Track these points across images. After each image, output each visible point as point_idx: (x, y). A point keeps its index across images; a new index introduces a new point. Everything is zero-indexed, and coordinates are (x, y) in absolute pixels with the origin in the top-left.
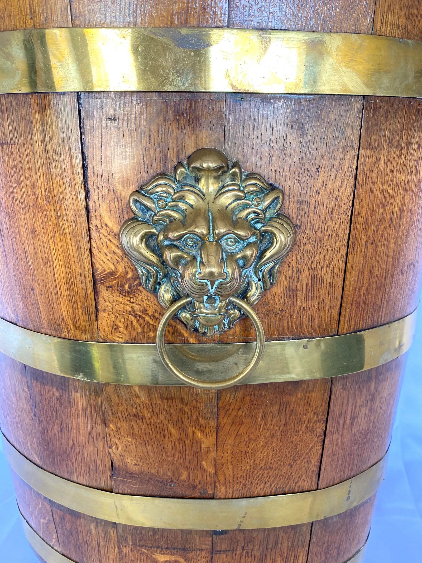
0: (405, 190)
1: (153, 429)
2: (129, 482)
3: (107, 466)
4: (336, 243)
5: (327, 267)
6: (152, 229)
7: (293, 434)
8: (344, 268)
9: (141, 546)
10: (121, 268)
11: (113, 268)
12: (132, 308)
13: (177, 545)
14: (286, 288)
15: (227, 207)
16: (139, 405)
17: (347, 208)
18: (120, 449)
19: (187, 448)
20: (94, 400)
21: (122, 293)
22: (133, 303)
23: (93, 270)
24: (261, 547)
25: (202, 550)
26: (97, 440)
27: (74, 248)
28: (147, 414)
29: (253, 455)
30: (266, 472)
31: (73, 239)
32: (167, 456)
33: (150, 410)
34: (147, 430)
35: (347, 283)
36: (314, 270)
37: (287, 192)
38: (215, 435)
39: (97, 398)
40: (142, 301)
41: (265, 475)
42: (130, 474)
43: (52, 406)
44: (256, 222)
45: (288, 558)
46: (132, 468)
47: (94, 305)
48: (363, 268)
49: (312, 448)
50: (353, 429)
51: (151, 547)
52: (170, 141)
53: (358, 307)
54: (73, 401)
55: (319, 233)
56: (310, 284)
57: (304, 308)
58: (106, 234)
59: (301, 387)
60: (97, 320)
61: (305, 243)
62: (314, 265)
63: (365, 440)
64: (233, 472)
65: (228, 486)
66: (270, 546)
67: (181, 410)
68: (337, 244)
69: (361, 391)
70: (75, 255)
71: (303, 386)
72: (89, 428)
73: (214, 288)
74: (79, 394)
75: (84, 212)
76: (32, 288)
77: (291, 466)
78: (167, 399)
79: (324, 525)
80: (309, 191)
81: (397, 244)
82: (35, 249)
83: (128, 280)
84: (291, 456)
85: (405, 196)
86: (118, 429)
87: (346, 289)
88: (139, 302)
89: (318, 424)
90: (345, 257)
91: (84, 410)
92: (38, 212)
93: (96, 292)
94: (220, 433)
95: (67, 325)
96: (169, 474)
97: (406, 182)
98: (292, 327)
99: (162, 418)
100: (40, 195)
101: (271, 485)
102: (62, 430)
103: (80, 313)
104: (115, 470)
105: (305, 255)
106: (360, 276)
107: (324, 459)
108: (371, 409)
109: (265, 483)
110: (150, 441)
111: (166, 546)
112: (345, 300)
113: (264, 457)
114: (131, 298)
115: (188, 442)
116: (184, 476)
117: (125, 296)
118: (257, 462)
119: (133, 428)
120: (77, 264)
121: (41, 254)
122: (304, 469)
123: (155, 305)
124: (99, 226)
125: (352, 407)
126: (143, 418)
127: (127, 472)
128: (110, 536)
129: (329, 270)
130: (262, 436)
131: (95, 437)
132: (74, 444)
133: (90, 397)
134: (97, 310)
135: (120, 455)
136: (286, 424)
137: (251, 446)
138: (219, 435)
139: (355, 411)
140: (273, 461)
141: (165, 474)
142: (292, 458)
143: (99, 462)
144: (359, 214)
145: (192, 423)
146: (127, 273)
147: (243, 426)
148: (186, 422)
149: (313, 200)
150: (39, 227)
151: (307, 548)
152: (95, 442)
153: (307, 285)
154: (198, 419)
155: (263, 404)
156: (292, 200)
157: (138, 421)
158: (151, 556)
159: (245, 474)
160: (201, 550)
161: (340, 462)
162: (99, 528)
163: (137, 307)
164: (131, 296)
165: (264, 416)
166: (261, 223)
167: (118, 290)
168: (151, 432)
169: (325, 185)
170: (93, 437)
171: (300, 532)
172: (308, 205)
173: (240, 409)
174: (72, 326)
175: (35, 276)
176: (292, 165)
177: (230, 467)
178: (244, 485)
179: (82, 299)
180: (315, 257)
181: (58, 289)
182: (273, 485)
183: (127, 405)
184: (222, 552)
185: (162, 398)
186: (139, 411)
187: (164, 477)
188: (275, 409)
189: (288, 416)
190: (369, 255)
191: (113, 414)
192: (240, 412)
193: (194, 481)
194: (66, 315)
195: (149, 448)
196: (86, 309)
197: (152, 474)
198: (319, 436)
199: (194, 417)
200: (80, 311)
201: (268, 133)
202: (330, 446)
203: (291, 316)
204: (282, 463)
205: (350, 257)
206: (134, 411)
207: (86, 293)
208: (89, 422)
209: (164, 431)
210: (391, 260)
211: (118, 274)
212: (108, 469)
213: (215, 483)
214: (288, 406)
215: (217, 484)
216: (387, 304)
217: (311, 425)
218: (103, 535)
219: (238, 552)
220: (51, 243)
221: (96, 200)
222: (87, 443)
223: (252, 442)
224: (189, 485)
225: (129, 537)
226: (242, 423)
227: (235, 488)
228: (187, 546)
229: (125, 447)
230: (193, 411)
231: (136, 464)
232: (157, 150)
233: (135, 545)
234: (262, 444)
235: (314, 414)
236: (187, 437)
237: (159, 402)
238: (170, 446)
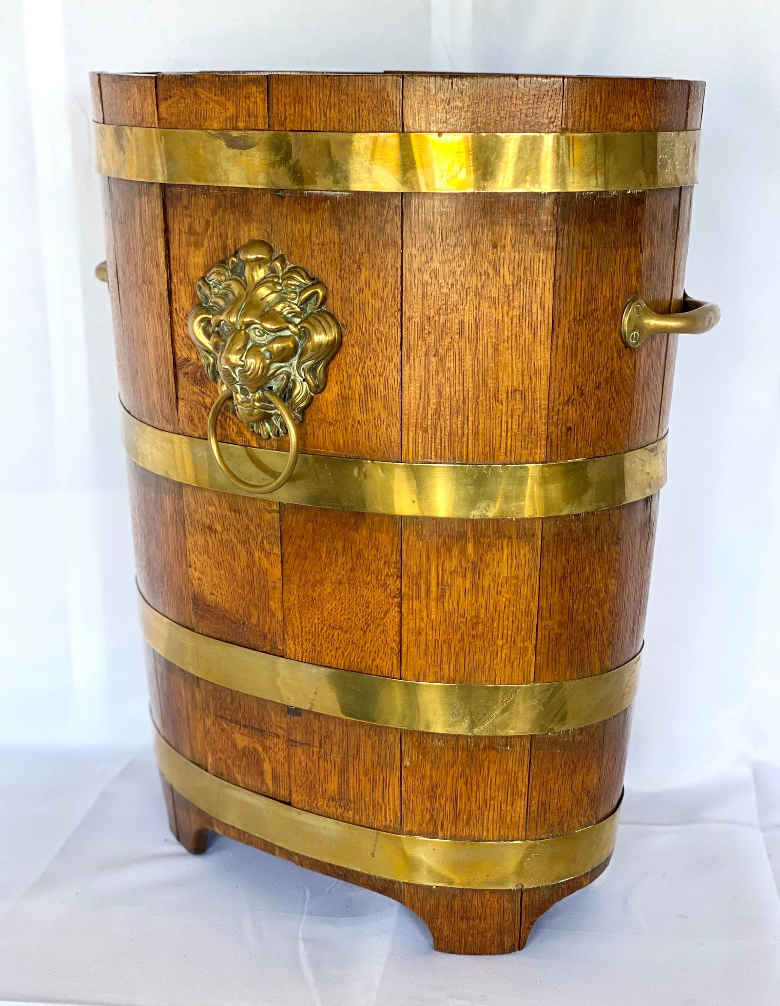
1: (224, 548)
2: (207, 617)
3: (190, 595)
4: (386, 349)
5: (379, 375)
6: (209, 315)
7: (362, 585)
8: (399, 380)
9: (222, 718)
10: (194, 354)
11: (188, 353)
12: (204, 398)
13: (254, 723)
14: (338, 395)
15: (263, 299)
17: (395, 311)
18: (197, 570)
19: (255, 580)
20: (178, 504)
21: (196, 381)
22: (205, 393)
23: (174, 354)
24: (341, 750)
26: (181, 557)
27: (161, 330)
28: (218, 527)
29: (320, 604)
30: (336, 632)
31: (160, 320)
32: (237, 587)
33: (221, 523)
34: (220, 549)
35: (406, 400)
36: (366, 377)
37: (330, 288)
38: (280, 566)
39: (180, 502)
41: (335, 637)
42: (208, 606)
44: (294, 316)
45: (376, 781)
46: (209, 598)
47: (175, 392)
48: (427, 386)
49: (387, 612)
50: (446, 604)
51: (230, 721)
52: (229, 231)
53: (425, 431)
54: (164, 506)
55: (367, 336)
56: (363, 393)
57: (359, 422)
58: (184, 318)
59: (365, 522)
60: (177, 409)
61: (353, 346)
62: (365, 372)
64: (301, 623)
65: (297, 642)
66: (351, 753)
67: (248, 527)
68: (388, 351)
69: (450, 550)
70: (161, 338)
71: (367, 521)
72: (175, 540)
74: (167, 497)
75: (165, 293)
76: (137, 372)
77: (365, 632)
78: (235, 511)
79: (420, 744)
80: (352, 288)
81: (478, 361)
82: (137, 329)
83: (200, 367)
84: (363, 617)
85: (479, 304)
86: (195, 544)
87: (405, 404)
89: (391, 578)
90: (400, 367)
91: (171, 517)
92: (139, 292)
93: (176, 378)
94: (286, 566)
95: (157, 413)
96: (241, 612)
97: (479, 287)
98: (348, 443)
99: (232, 534)
101: (343, 653)
103: (165, 401)
104: (198, 600)
105: (355, 359)
106: (423, 393)
107: (404, 635)
108: (474, 584)
109: (337, 648)
110: (222, 564)
111: (244, 722)
112: (405, 418)
113: (332, 610)
114: (202, 387)
115: (255, 570)
116: (254, 619)
117: (198, 385)
118: (325, 614)
119: (208, 543)
121: (141, 333)
122: (380, 641)
124: (178, 310)
125: (438, 568)
126: (215, 532)
127: (205, 604)
128: (196, 699)
129: (382, 380)
130: (329, 581)
133: (176, 501)
134: (177, 398)
135: (198, 579)
136: (352, 570)
137: (318, 591)
138: (284, 567)
139: (443, 578)
140: (342, 619)
141: (237, 611)
142: (364, 620)
144: (410, 319)
145: (258, 547)
146: (199, 359)
147: (307, 562)
148: (252, 543)
149: (358, 299)
150: (139, 306)
151: (398, 774)
152: (180, 560)
153: (360, 395)
154: (262, 540)
155: (326, 536)
156: (336, 297)
157: (212, 535)
158: (231, 736)
159: (313, 629)
160: (278, 736)
161: (431, 650)
162: (187, 686)
163: (207, 398)
164: (204, 385)
165: (328, 552)
166: (298, 317)
167: (192, 378)
168: (222, 551)
169: (367, 283)
171: (386, 741)
172: (353, 303)
173: (303, 537)
174: (160, 414)
175: (138, 359)
176: (333, 261)
177: (298, 615)
178: (314, 645)
179: (166, 384)
180: (365, 362)
181: (151, 372)
182: (346, 654)
183: (203, 513)
184: (298, 745)
185: (231, 510)
186: (212, 523)
187: (236, 616)
188: (339, 545)
189: (355, 559)
190: (433, 367)
192: (304, 542)
193: (263, 627)
194: (157, 402)
195: (222, 572)
196: (169, 396)
197: (226, 610)
198: (394, 597)
199: (260, 539)
200: (165, 398)
201: (308, 228)
202: (410, 616)
203: (346, 429)
204: (353, 625)
205: (406, 368)
206: (208, 521)
207: (169, 379)
208: (175, 532)
209: (233, 552)
210: (471, 380)
211: (192, 361)
212: (190, 599)
213: (284, 635)
214: (353, 545)
215: (286, 637)
216: (474, 439)
217: (383, 578)
218: (191, 699)
219: (315, 750)
220: (146, 324)
221: (176, 283)
223: (318, 585)
224: (259, 631)
225: (211, 700)
226: (306, 558)
227: (304, 646)
228: (264, 727)
229: (201, 566)
230: (258, 531)
231: (211, 593)
232: (219, 238)
233: (216, 714)
234: (329, 590)
235: (385, 563)
236: (254, 564)
237: (228, 513)
238: (240, 573)
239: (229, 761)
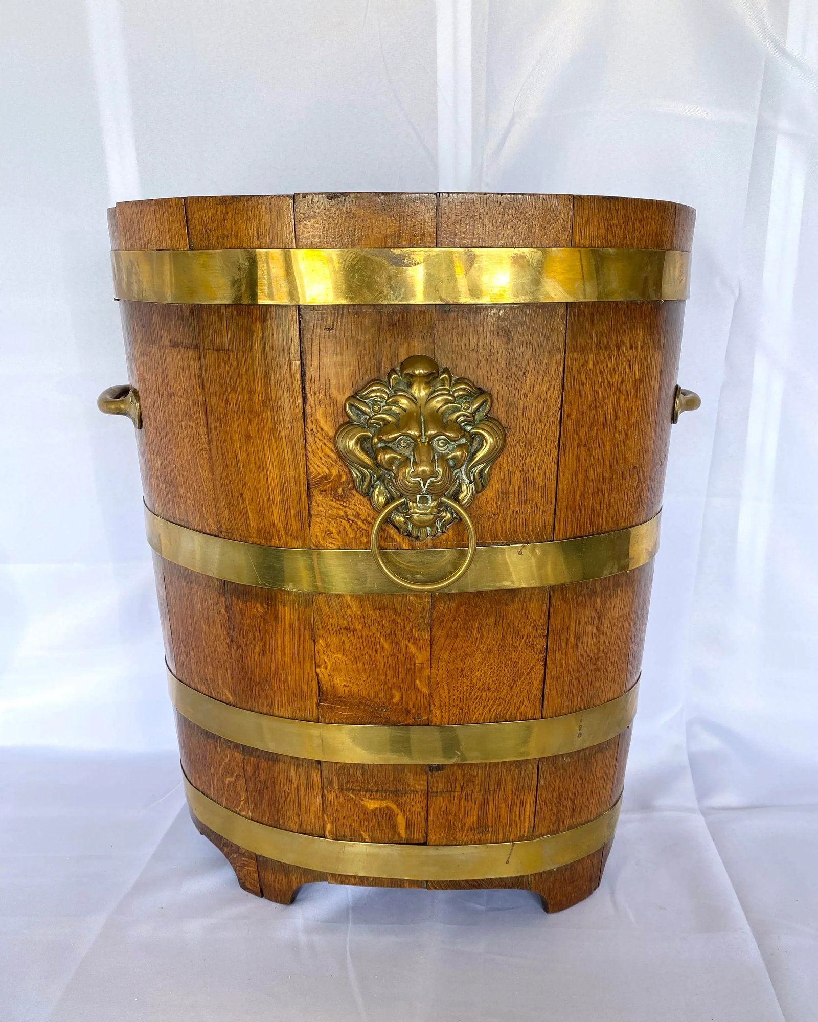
0: (619, 391)
1: (365, 644)
2: (338, 708)
3: (314, 692)
4: (546, 445)
5: (538, 469)
6: (367, 432)
7: (511, 649)
8: (555, 471)
9: (348, 790)
10: (335, 472)
11: (327, 471)
12: (345, 512)
13: (389, 787)
14: (498, 491)
15: (438, 410)
16: (351, 616)
17: (556, 410)
18: (329, 668)
19: (400, 665)
20: (303, 614)
21: (337, 498)
22: (346, 507)
23: (308, 473)
24: (482, 788)
25: (417, 792)
26: (304, 660)
27: (289, 453)
28: (359, 627)
29: (469, 673)
30: (484, 694)
31: (288, 443)
32: (379, 675)
33: (362, 622)
34: (358, 645)
35: (560, 487)
36: (527, 472)
37: (495, 396)
38: (429, 650)
39: (306, 610)
40: (356, 505)
41: (483, 698)
42: (339, 698)
43: (255, 626)
44: (465, 425)
45: (514, 805)
46: (342, 691)
47: (307, 509)
48: (577, 471)
49: (533, 667)
50: (579, 650)
51: (360, 791)
52: (384, 349)
53: (574, 512)
54: (280, 617)
55: (529, 436)
56: (522, 487)
57: (517, 512)
58: (321, 438)
59: (517, 597)
60: (309, 525)
61: (515, 446)
62: (525, 468)
63: (595, 667)
64: (449, 693)
65: (444, 710)
66: (492, 788)
67: (394, 621)
68: (548, 447)
69: (584, 606)
70: (290, 459)
71: (519, 596)
72: (296, 646)
73: (426, 487)
74: (287, 608)
76: (242, 495)
77: (512, 688)
78: (380, 609)
79: (553, 765)
80: (517, 394)
81: (615, 445)
82: (247, 454)
83: (341, 483)
84: (510, 676)
85: (619, 397)
86: (328, 645)
87: (560, 492)
88: (352, 506)
89: (538, 639)
90: (556, 460)
91: (292, 626)
92: (254, 417)
93: (309, 497)
94: (434, 647)
95: (278, 532)
96: (381, 696)
97: (620, 382)
98: (506, 532)
99: (374, 630)
100: (257, 400)
101: (490, 710)
102: (264, 653)
103: (293, 519)
104: (323, 693)
105: (516, 458)
106: (574, 479)
107: (547, 682)
108: (599, 629)
109: (484, 707)
110: (361, 658)
111: (376, 789)
112: (558, 503)
113: (481, 676)
114: (344, 502)
115: (401, 657)
116: (397, 699)
117: (338, 500)
118: (474, 681)
119: (344, 642)
120: (291, 468)
121: (255, 459)
122: (525, 692)
123: (368, 509)
124: (315, 431)
125: (575, 623)
126: (355, 630)
127: (335, 696)
128: (313, 780)
129: (541, 473)
130: (479, 652)
131: (302, 658)
132: (277, 669)
133: (299, 610)
134: (310, 515)
135: (329, 676)
136: (503, 638)
137: (467, 662)
138: (433, 650)
139: (579, 628)
140: (491, 681)
141: (376, 696)
142: (512, 677)
143: (304, 686)
144: (568, 416)
145: (405, 636)
146: (340, 476)
147: (458, 640)
148: (399, 634)
149: (522, 403)
150: (253, 432)
151: (534, 793)
152: (302, 661)
153: (519, 488)
154: (411, 630)
155: (478, 615)
156: (501, 403)
157: (349, 635)
158: (359, 803)
159: (461, 696)
160: (415, 792)
161: (566, 688)
162: (301, 771)
163: (350, 512)
164: (345, 500)
165: (480, 628)
166: (471, 425)
167: (331, 494)
168: (362, 647)
169: (532, 388)
170: (299, 658)
171: (525, 770)
172: (517, 408)
173: (455, 620)
174: (283, 533)
175: (245, 483)
176: (500, 370)
177: (446, 687)
178: (461, 709)
179: (295, 504)
180: (525, 459)
181: (271, 494)
182: (492, 710)
183: (338, 616)
184: (439, 794)
185: (375, 609)
186: (350, 623)
187: (375, 700)
188: (491, 621)
189: (505, 629)
190: (582, 457)
191: (322, 627)
192: (455, 623)
193: (407, 704)
194: (278, 520)
195: (360, 665)
196: (299, 514)
197: (363, 697)
198: (540, 653)
199: (408, 629)
200: (293, 516)
201: (475, 340)
202: (553, 666)
203: (504, 520)
204: (501, 684)
205: (562, 459)
206: (345, 622)
207: (300, 498)
208: (296, 639)
209: (376, 646)
210: (608, 463)
211: (332, 478)
212: (314, 695)
213: (430, 706)
214: (505, 618)
215: (432, 707)
216: (607, 511)
217: (531, 640)
218: (304, 781)
219: (456, 794)
220: (266, 448)
221: (313, 404)
222: (292, 665)
223: (468, 658)
224: (402, 708)
225: (335, 779)
226: (456, 636)
227: (451, 712)
228: (400, 788)
229: (334, 664)
230: (406, 622)
231: (345, 686)
232: (372, 357)
233: (341, 789)
234: (479, 660)
235: (533, 627)
236: (400, 652)
237: (371, 612)
238: (382, 662)
239: (355, 825)
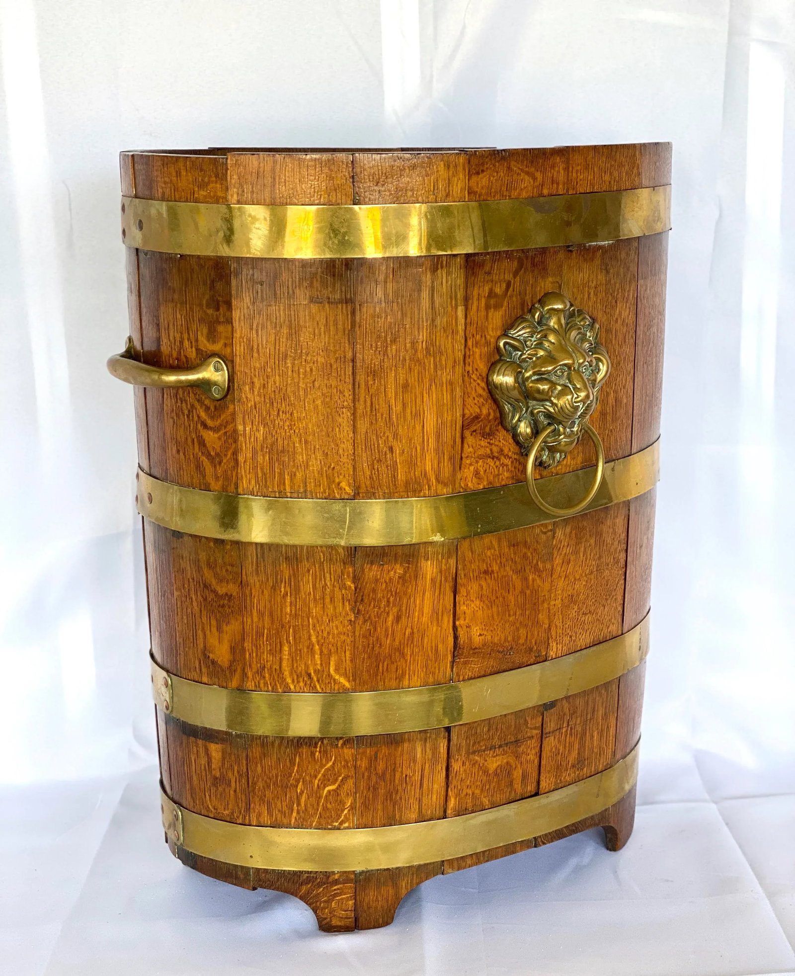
0: (658, 312)
1: (500, 585)
2: (472, 661)
3: (449, 649)
7: (605, 568)
8: (633, 388)
9: (474, 753)
10: (485, 411)
11: (478, 410)
12: (491, 450)
13: (510, 738)
14: (600, 412)
16: (490, 557)
17: (633, 333)
18: (467, 619)
19: (527, 601)
20: (446, 565)
21: (485, 435)
22: (492, 444)
23: (463, 416)
24: (582, 719)
25: (533, 737)
26: (442, 616)
27: (448, 394)
28: (495, 568)
29: (577, 598)
30: (587, 618)
31: (448, 387)
32: (509, 615)
33: (498, 562)
34: (494, 588)
36: (617, 392)
37: (599, 323)
38: (550, 580)
39: (449, 560)
40: (500, 441)
41: (586, 622)
42: (474, 649)
43: (391, 590)
45: (602, 731)
46: (477, 640)
47: (460, 452)
49: (618, 583)
51: (484, 751)
54: (421, 574)
55: (618, 357)
56: (614, 406)
57: (611, 431)
58: (476, 379)
59: (609, 514)
60: (460, 468)
62: (616, 388)
64: (562, 623)
65: (558, 641)
66: (588, 717)
67: (525, 556)
70: (449, 403)
72: (436, 602)
73: (582, 411)
74: (429, 562)
76: (391, 449)
77: (604, 607)
78: (514, 546)
79: (626, 683)
80: (612, 320)
82: (404, 404)
83: (490, 421)
84: (604, 594)
85: (658, 317)
86: (468, 593)
87: (635, 408)
88: (497, 443)
89: (622, 553)
90: (633, 378)
91: (433, 580)
92: (415, 365)
93: (463, 439)
95: (428, 480)
96: (510, 639)
99: (508, 568)
100: (420, 347)
101: (590, 634)
102: (398, 619)
103: (446, 464)
104: (458, 649)
105: (611, 379)
107: (626, 596)
109: (586, 632)
110: (496, 601)
111: (499, 743)
112: (634, 419)
113: (585, 600)
114: (491, 439)
115: (528, 592)
116: (522, 638)
117: (486, 438)
118: (580, 606)
119: (482, 587)
120: (449, 411)
121: (411, 407)
122: (613, 609)
123: (510, 444)
124: (471, 372)
125: (640, 534)
126: (492, 572)
127: (470, 648)
128: (440, 752)
129: (625, 391)
130: (584, 574)
131: (440, 614)
132: (412, 633)
133: (442, 561)
134: (461, 458)
135: (467, 627)
136: (600, 558)
137: (576, 588)
140: (591, 604)
141: (506, 640)
143: (440, 646)
145: (533, 569)
146: (489, 414)
147: (570, 566)
148: (528, 568)
149: (614, 328)
150: (413, 380)
151: (616, 715)
152: (440, 617)
154: (537, 562)
155: (584, 537)
157: (487, 577)
158: (483, 764)
159: (571, 624)
160: (531, 737)
161: (634, 601)
162: (428, 745)
163: (495, 449)
164: (491, 438)
165: (585, 551)
166: (591, 351)
167: (480, 433)
168: (497, 588)
170: (437, 614)
171: (610, 692)
173: (568, 545)
174: (434, 481)
175: (397, 434)
177: (560, 617)
178: (571, 637)
179: (450, 448)
180: (616, 380)
181: (426, 440)
183: (479, 561)
184: (551, 734)
185: (510, 545)
186: (489, 566)
187: (505, 645)
188: (593, 542)
189: (601, 548)
191: (465, 575)
192: (568, 549)
193: (531, 642)
194: (430, 469)
195: (495, 609)
196: (452, 458)
197: (495, 644)
198: (622, 568)
199: (535, 562)
200: (446, 460)
201: (587, 275)
202: (629, 579)
204: (598, 604)
205: (636, 377)
206: (485, 566)
207: (454, 441)
208: (436, 594)
209: (508, 585)
210: (654, 378)
211: (482, 417)
212: (449, 652)
213: (548, 640)
214: (601, 537)
215: (550, 640)
217: (617, 556)
218: (430, 756)
219: (564, 730)
220: (425, 395)
221: (471, 347)
222: (429, 624)
223: (577, 583)
224: (526, 648)
226: (569, 561)
227: (564, 642)
228: (519, 736)
229: (472, 613)
230: (534, 555)
231: (480, 635)
232: (518, 297)
233: (468, 753)
234: (584, 583)
235: (618, 542)
236: (528, 587)
237: (507, 550)
238: (513, 601)
239: (477, 791)
